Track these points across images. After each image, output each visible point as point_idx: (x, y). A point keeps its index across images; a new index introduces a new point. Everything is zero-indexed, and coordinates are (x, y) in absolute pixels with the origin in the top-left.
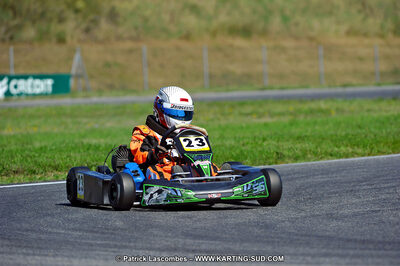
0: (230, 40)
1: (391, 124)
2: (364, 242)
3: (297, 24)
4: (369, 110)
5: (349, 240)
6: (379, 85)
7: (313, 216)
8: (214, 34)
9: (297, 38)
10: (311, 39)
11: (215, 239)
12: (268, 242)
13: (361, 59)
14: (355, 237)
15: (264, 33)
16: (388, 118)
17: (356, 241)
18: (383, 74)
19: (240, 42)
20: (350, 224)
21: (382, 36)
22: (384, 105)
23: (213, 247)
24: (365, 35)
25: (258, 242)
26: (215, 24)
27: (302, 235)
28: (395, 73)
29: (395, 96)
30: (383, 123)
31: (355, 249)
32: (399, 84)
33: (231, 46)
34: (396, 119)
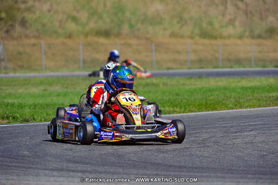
0: (96, 39)
1: (197, 93)
2: (180, 167)
3: (138, 30)
4: (183, 85)
5: (171, 166)
6: (189, 68)
8: (86, 35)
9: (138, 38)
10: (147, 39)
12: (120, 166)
13: (179, 52)
14: (176, 164)
15: (118, 35)
16: (195, 90)
17: (175, 166)
18: (192, 62)
19: (102, 40)
20: (171, 156)
21: (191, 38)
22: (193, 80)
23: (85, 169)
24: (182, 37)
26: (87, 28)
27: (141, 162)
28: (200, 61)
29: (200, 76)
30: (192, 93)
31: (175, 171)
32: (202, 68)
33: (97, 43)
34: (200, 90)
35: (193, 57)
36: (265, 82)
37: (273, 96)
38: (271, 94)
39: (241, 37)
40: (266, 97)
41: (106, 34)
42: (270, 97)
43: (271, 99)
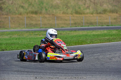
0: (32, 15)
1: (74, 38)
3: (49, 11)
4: (68, 34)
5: (64, 69)
6: (71, 27)
8: (27, 14)
9: (49, 15)
10: (53, 15)
12: (43, 69)
13: (66, 20)
14: (66, 68)
15: (41, 13)
16: (74, 36)
17: (66, 69)
18: (72, 24)
19: (34, 15)
21: (72, 14)
22: (72, 32)
24: (67, 14)
26: (28, 11)
27: (52, 68)
28: (75, 24)
29: (75, 30)
32: (76, 27)
33: (32, 16)
34: (76, 36)
35: (72, 22)
36: (103, 32)
37: (106, 38)
38: (105, 38)
39: (92, 14)
40: (103, 39)
41: (36, 13)
42: (105, 39)
43: (106, 39)
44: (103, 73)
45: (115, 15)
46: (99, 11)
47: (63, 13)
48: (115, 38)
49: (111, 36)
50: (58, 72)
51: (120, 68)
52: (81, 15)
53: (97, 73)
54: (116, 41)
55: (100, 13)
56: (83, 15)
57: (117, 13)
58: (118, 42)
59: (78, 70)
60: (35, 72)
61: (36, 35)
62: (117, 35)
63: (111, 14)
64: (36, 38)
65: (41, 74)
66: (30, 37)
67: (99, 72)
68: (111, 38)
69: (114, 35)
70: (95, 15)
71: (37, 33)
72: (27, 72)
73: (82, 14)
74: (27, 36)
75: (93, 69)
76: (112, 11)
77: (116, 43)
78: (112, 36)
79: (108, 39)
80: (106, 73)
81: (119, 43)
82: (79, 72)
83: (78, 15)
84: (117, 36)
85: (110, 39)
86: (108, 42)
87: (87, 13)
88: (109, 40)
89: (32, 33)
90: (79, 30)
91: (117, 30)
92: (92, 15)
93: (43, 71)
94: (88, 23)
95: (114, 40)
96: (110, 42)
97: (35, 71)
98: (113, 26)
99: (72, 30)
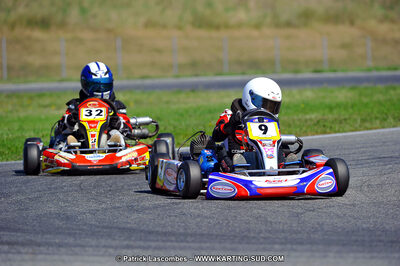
0: (28, 32)
1: (190, 116)
2: (165, 234)
3: (95, 16)
4: (167, 102)
5: (150, 233)
6: (177, 77)
7: (114, 208)
8: (13, 26)
9: (95, 30)
10: (109, 31)
11: (16, 231)
12: (69, 234)
13: (159, 51)
14: (157, 229)
15: (63, 25)
16: (187, 111)
17: (157, 233)
18: (181, 67)
19: (38, 34)
20: (150, 217)
21: (179, 28)
22: (182, 96)
23: (13, 239)
24: (164, 26)
25: (60, 233)
26: (13, 16)
27: (103, 227)
28: (194, 65)
29: (194, 88)
30: (182, 115)
31: (157, 241)
32: (197, 75)
33: (29, 38)
34: (195, 111)
35: (182, 59)
36: (298, 97)
37: (311, 120)
38: (308, 117)
39: (258, 26)
40: (299, 120)
41: (44, 24)
42: (306, 121)
43: (309, 123)
44: (299, 247)
45: (345, 32)
46: (284, 17)
47: (149, 24)
48: (345, 119)
49: (331, 108)
50: (125, 243)
51: (363, 229)
52: (214, 34)
53: (277, 246)
54: (347, 127)
55: (289, 24)
56: (223, 34)
57: (352, 23)
58: (358, 133)
59: (202, 235)
60: (39, 245)
61: (45, 106)
62: (352, 107)
63: (330, 28)
64: (43, 117)
65: (63, 250)
66: (22, 114)
67: (282, 243)
68: (330, 117)
69: (338, 106)
70: (267, 31)
71: (46, 101)
72: (8, 243)
73: (217, 28)
74: (11, 112)
75: (261, 232)
76: (334, 18)
77: (349, 137)
78: (335, 111)
79: (318, 122)
80: (308, 246)
81: (361, 136)
82: (205, 242)
83: (203, 33)
84: (351, 111)
85: (325, 120)
86: (317, 133)
87: (240, 25)
88: (321, 124)
89: (31, 98)
90: (209, 86)
91: (353, 88)
92: (255, 33)
93: (71, 240)
94: (240, 63)
95: (341, 124)
96: (325, 133)
97: (39, 238)
98: (340, 74)
99: (180, 88)
